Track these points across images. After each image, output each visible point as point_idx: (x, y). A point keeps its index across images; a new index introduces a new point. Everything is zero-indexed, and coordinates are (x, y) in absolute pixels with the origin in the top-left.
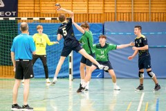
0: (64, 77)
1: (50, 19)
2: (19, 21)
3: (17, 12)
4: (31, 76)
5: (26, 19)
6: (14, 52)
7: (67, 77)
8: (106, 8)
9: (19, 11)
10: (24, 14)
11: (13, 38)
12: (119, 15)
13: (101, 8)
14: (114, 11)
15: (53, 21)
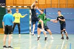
0: (27, 34)
1: (21, 7)
2: (6, 8)
3: (6, 4)
4: (12, 33)
5: (10, 7)
6: (4, 22)
7: (29, 33)
8: (46, 2)
9: (6, 3)
10: (9, 5)
11: (4, 16)
12: (53, 5)
13: (44, 2)
14: (50, 3)
15: (22, 8)
